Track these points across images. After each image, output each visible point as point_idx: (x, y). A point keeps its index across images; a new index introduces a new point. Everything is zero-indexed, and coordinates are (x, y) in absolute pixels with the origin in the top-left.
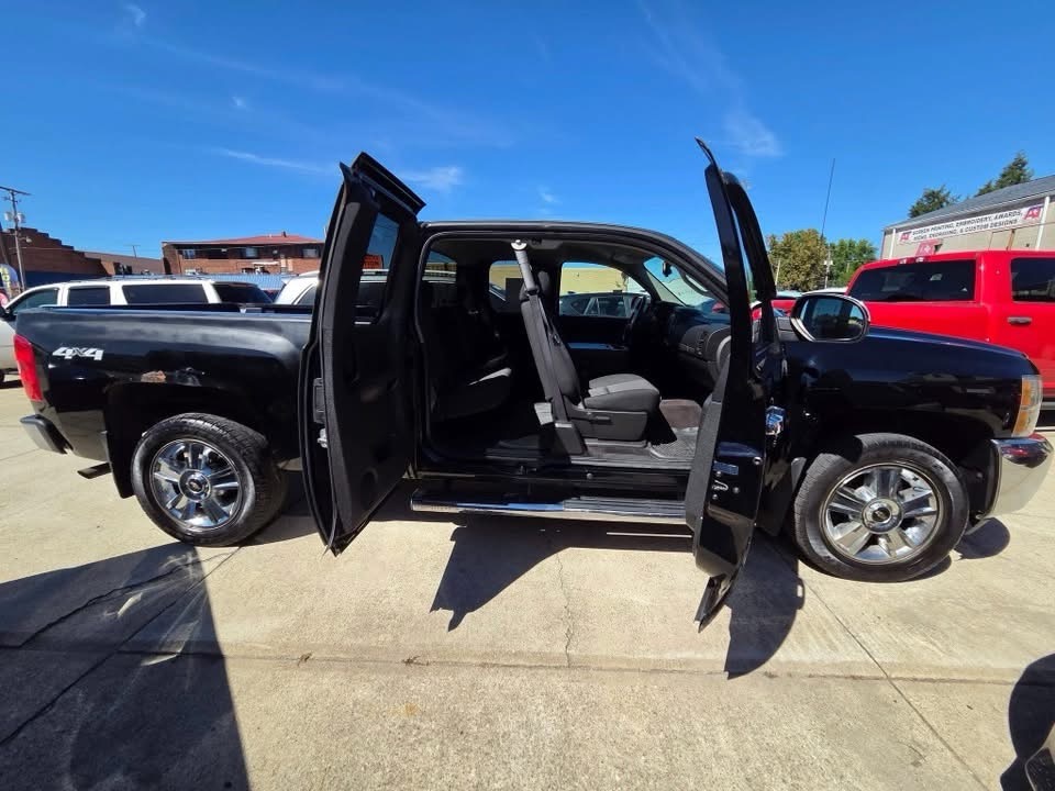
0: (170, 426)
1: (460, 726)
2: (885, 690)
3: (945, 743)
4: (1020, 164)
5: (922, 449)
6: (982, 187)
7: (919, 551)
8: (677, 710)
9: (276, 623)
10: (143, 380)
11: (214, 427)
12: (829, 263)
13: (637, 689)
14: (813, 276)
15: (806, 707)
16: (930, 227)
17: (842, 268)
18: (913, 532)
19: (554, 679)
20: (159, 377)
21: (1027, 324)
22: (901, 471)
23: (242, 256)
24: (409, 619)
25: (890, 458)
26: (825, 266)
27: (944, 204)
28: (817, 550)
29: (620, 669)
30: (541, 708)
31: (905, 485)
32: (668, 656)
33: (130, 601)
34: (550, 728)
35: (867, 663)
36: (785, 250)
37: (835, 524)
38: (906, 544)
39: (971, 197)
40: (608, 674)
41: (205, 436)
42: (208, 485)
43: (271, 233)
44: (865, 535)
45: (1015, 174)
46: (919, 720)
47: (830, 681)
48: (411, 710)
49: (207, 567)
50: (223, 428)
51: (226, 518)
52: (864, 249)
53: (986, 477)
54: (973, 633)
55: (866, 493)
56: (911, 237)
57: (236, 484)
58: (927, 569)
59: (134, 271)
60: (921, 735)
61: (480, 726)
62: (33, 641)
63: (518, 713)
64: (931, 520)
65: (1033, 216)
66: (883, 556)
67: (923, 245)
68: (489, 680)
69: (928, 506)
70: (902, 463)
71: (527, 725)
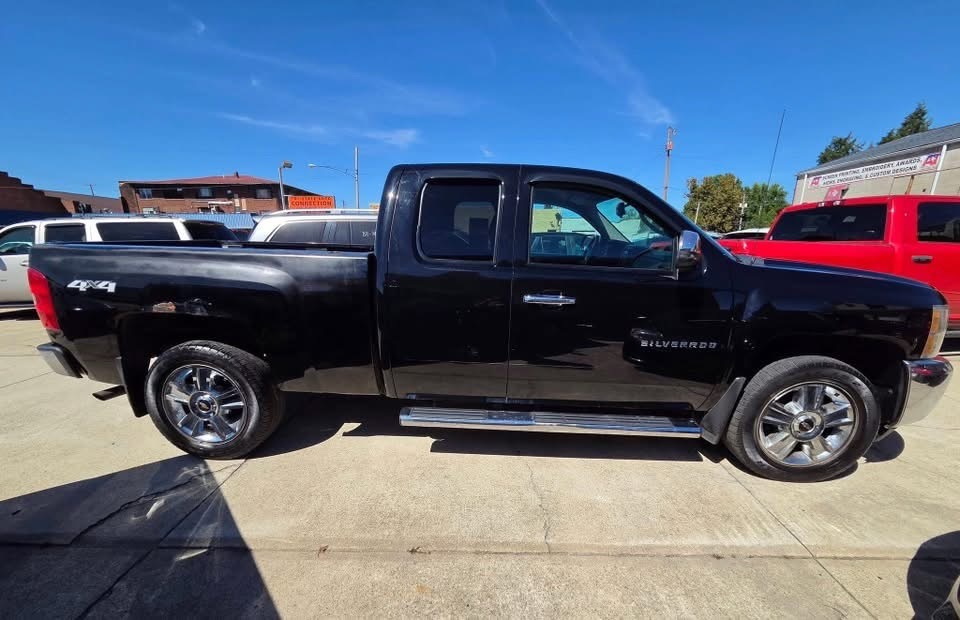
0: (178, 352)
1: (465, 601)
2: (812, 566)
3: (861, 605)
4: (920, 114)
5: (843, 369)
6: (885, 135)
7: (836, 455)
8: (643, 584)
9: (292, 522)
10: (155, 310)
11: (220, 353)
12: (743, 206)
13: (609, 569)
14: (729, 218)
15: (748, 580)
16: (838, 173)
17: (755, 211)
18: (833, 440)
19: (538, 563)
20: (169, 307)
21: (928, 261)
22: (824, 388)
23: (198, 196)
24: (408, 517)
25: (817, 377)
26: (740, 209)
27: (850, 151)
28: (751, 456)
29: (592, 554)
30: (531, 585)
31: (827, 400)
32: (632, 543)
33: (155, 506)
34: (541, 602)
35: (796, 545)
36: (704, 193)
37: (766, 435)
38: (827, 450)
39: (875, 146)
40: (584, 559)
41: (213, 361)
42: (216, 405)
43: (223, 174)
44: (793, 443)
45: (915, 123)
46: (840, 588)
47: (767, 561)
48: (421, 589)
49: (219, 477)
50: (228, 354)
51: (233, 434)
52: (775, 193)
53: (896, 393)
54: (882, 521)
55: (794, 407)
56: (821, 182)
57: (241, 404)
58: (841, 471)
59: (93, 210)
60: (842, 599)
61: (482, 600)
62: (78, 540)
63: (512, 589)
64: (848, 429)
65: (931, 163)
66: (806, 460)
67: (831, 190)
68: (484, 564)
69: (846, 417)
70: (826, 381)
71: (521, 598)
